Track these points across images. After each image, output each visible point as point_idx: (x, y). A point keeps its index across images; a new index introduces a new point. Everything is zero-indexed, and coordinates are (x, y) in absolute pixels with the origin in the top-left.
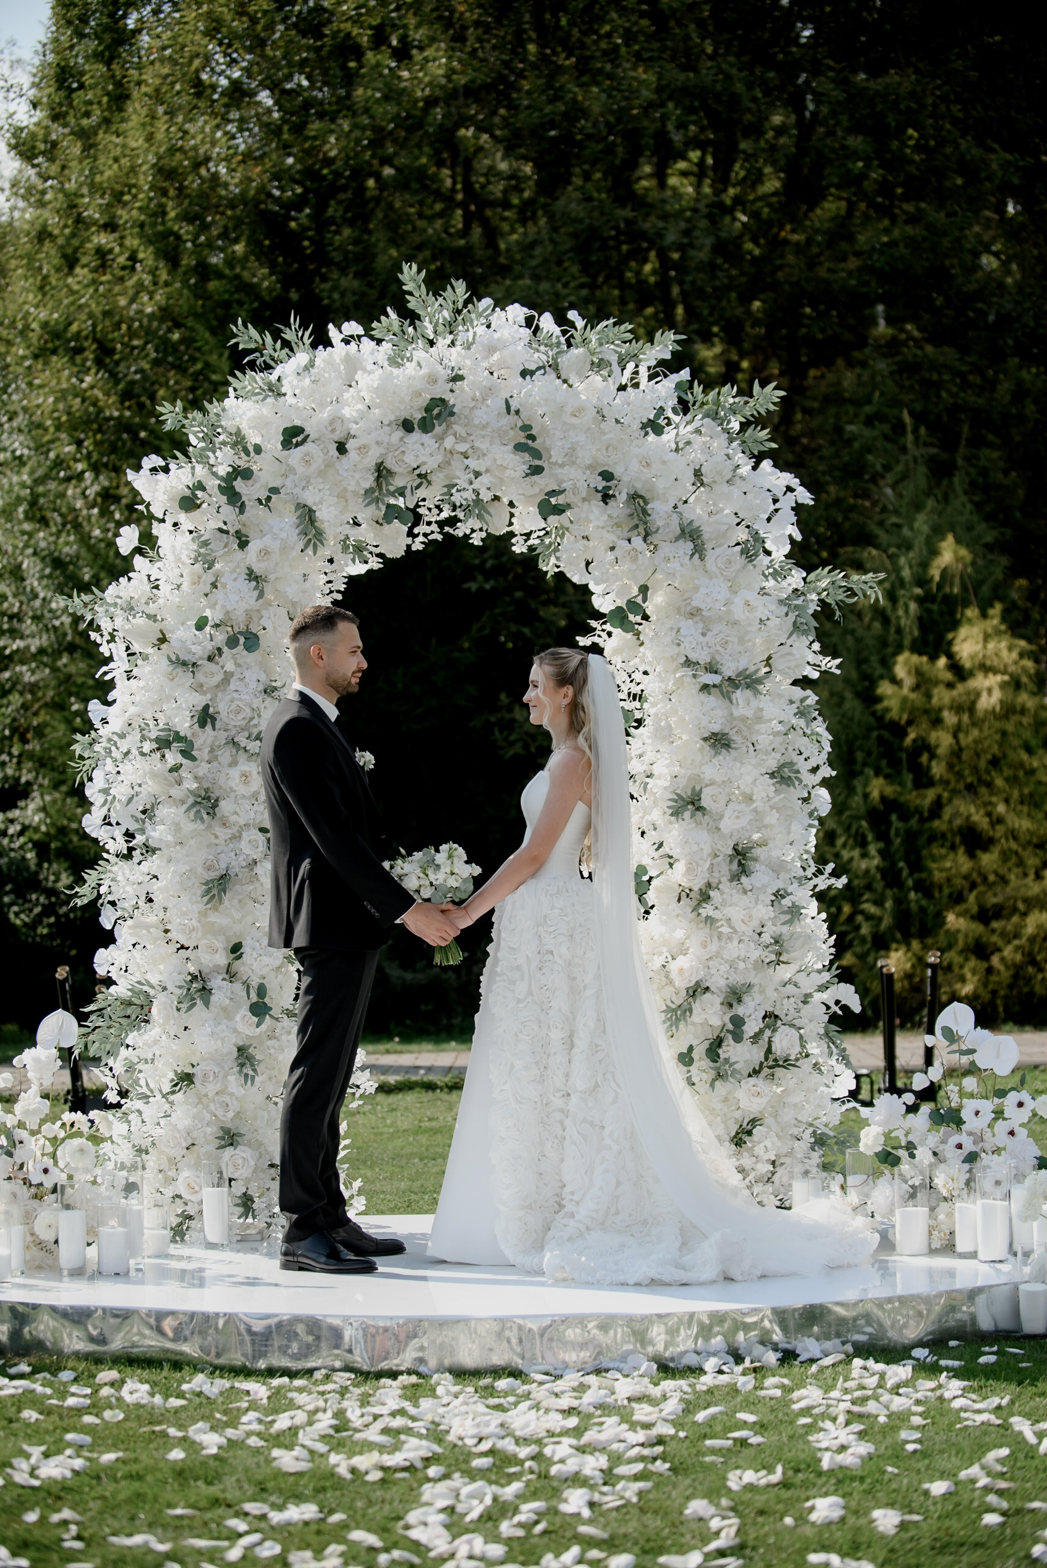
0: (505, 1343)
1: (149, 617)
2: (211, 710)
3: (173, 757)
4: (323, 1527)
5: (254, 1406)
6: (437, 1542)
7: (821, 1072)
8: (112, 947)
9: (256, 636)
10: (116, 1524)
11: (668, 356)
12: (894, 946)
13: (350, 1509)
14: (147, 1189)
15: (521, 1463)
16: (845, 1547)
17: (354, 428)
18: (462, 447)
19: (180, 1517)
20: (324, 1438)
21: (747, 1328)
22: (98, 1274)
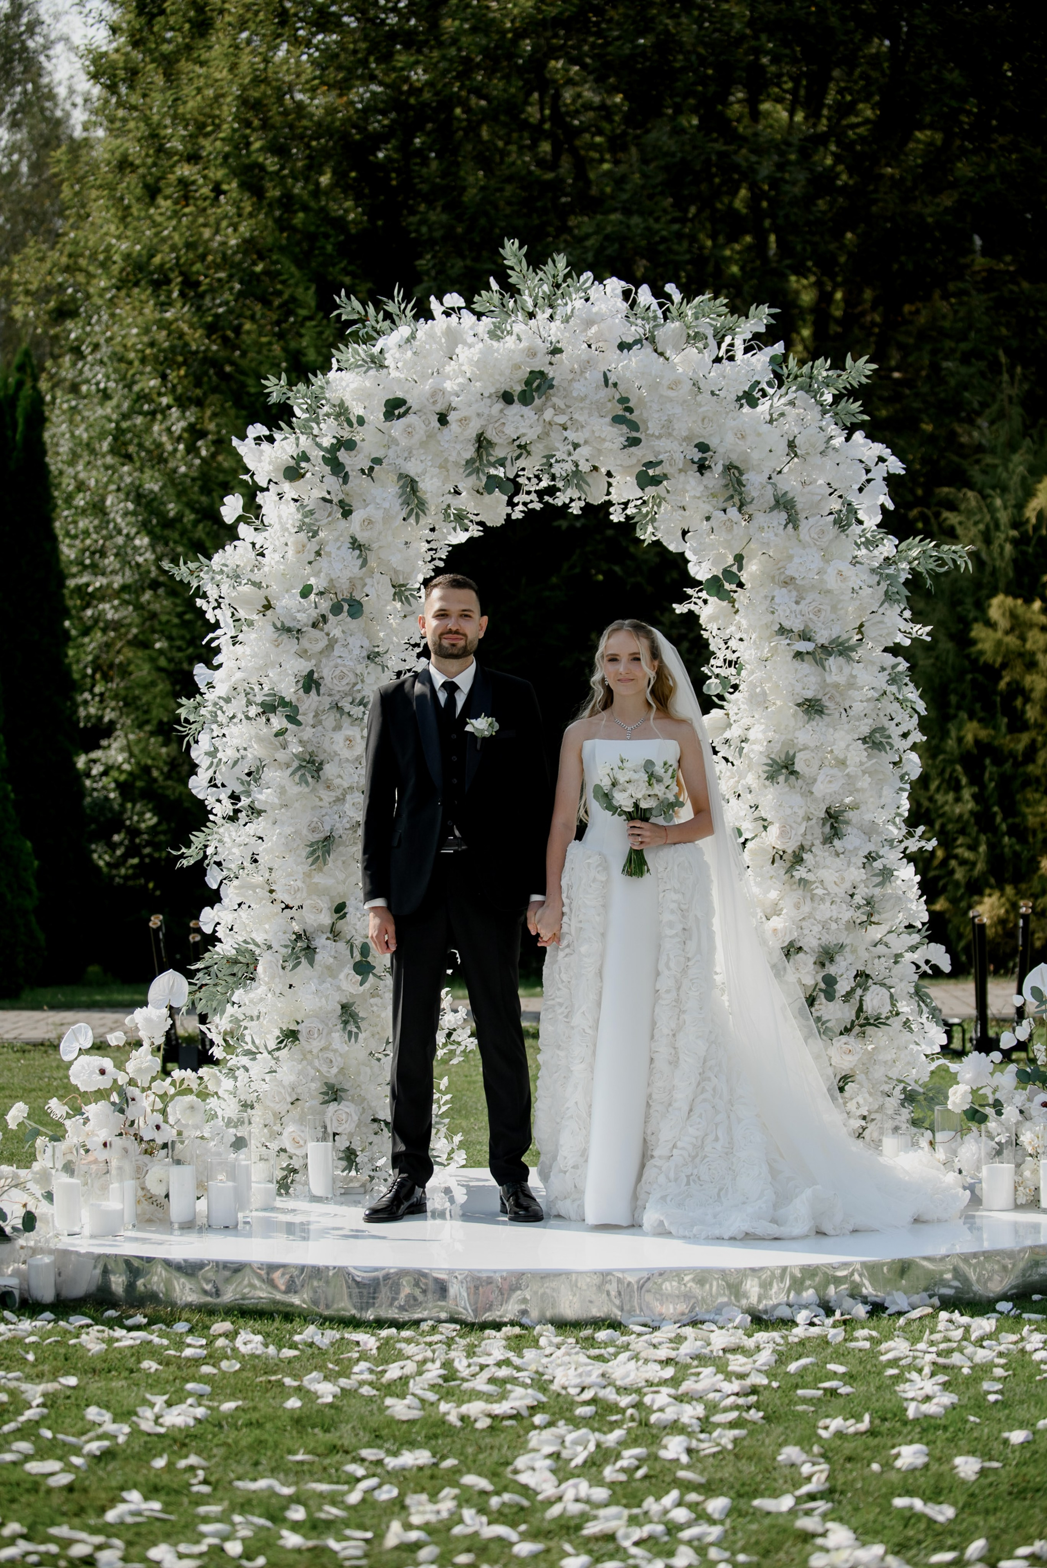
0: (604, 1295)
1: (254, 584)
2: (316, 676)
3: (278, 722)
4: (436, 1471)
5: (364, 1356)
6: (545, 1486)
7: (911, 1030)
8: (217, 906)
9: (360, 604)
10: (240, 1470)
11: (763, 330)
12: (987, 891)
13: (461, 1455)
14: (253, 1143)
15: (623, 1411)
16: (928, 1492)
17: (455, 401)
18: (562, 419)
19: (302, 1463)
20: (433, 1387)
21: (837, 1281)
22: (209, 1227)
